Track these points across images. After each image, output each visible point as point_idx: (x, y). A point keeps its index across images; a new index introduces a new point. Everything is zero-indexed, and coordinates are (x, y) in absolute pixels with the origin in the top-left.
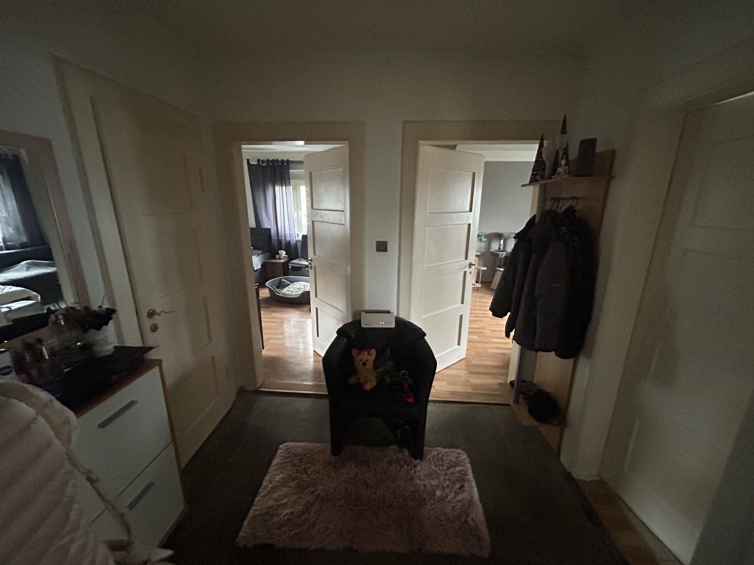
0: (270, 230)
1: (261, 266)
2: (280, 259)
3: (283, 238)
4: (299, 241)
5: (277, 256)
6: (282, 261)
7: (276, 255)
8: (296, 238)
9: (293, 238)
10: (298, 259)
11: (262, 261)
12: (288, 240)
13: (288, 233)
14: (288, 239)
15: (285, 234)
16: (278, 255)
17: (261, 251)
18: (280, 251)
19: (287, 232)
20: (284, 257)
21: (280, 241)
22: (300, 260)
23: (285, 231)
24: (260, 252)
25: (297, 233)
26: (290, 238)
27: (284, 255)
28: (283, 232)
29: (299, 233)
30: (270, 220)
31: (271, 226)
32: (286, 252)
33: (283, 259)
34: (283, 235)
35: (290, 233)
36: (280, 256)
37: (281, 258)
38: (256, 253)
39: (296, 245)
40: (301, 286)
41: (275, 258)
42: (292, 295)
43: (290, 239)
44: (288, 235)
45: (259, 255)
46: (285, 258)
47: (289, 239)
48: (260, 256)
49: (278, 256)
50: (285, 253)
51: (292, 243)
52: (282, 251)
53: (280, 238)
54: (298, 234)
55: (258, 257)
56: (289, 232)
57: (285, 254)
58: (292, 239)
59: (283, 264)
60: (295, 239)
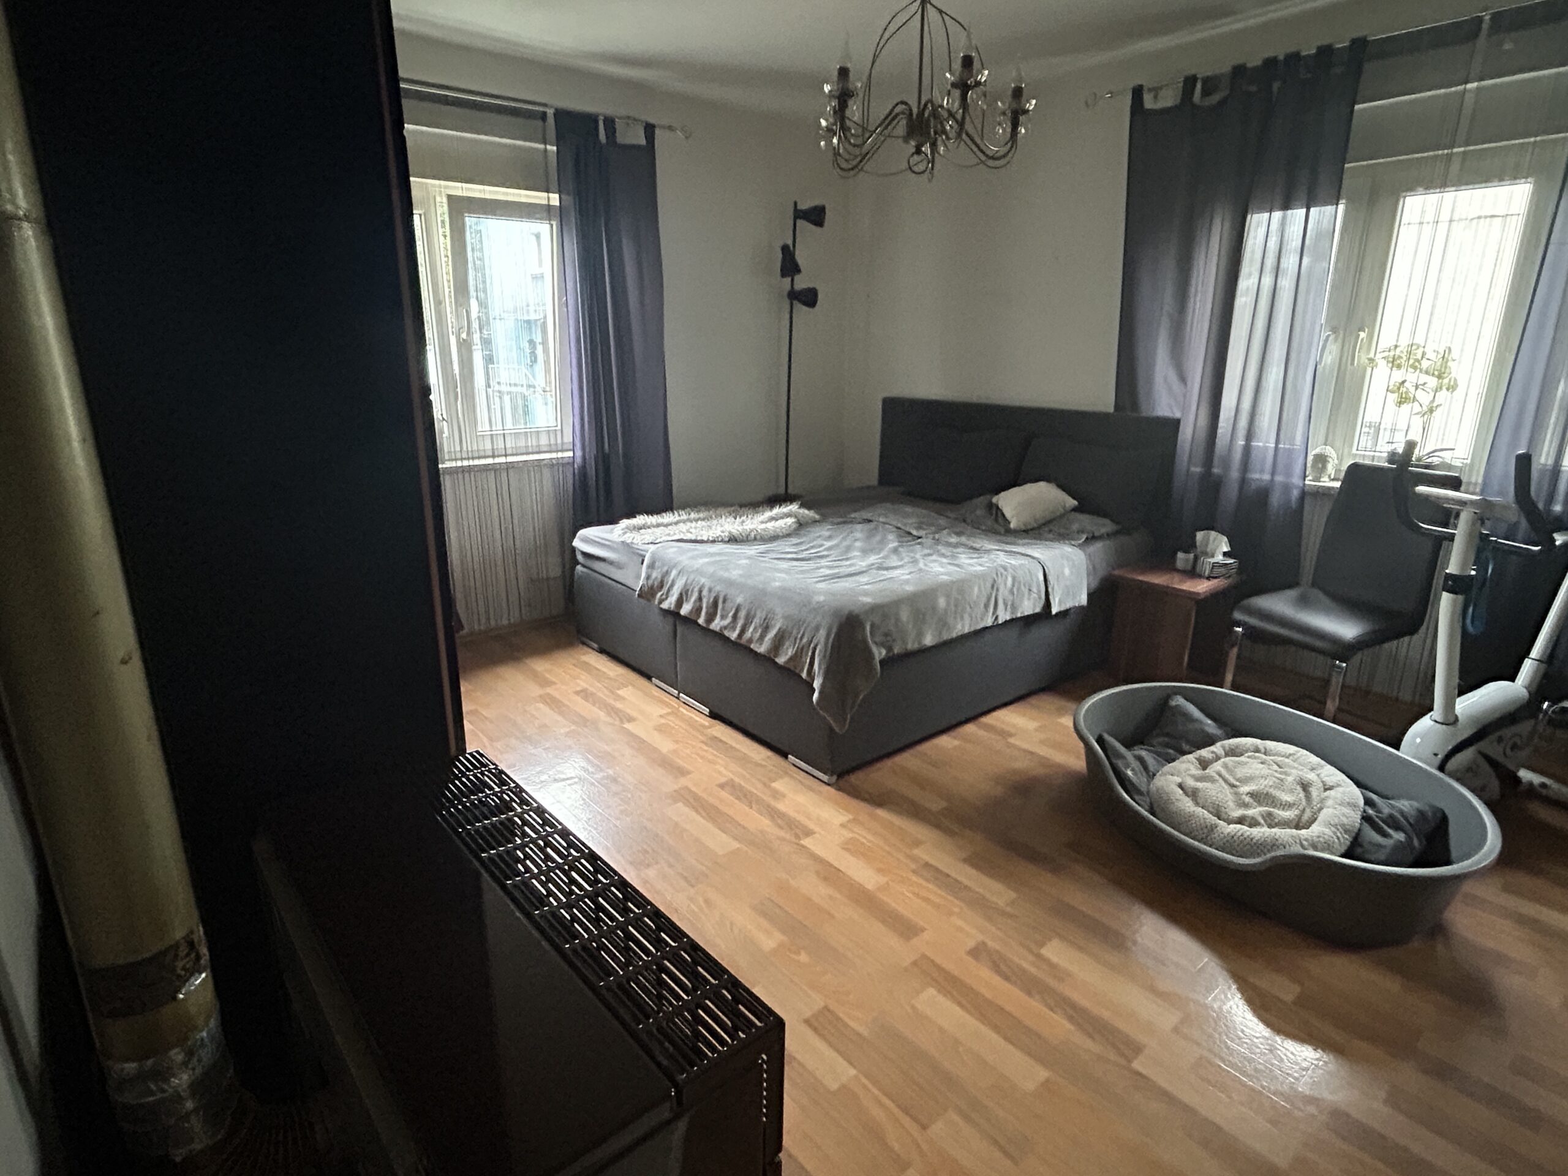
0: (1174, 425)
1: (1090, 595)
2: (1193, 573)
3: (1235, 474)
4: (1322, 494)
5: (1180, 555)
6: (1202, 587)
7: (1179, 550)
8: (1305, 477)
9: (1288, 473)
10: (1292, 593)
11: (1102, 573)
12: (1261, 480)
13: (1266, 448)
14: (1260, 476)
15: (1247, 449)
16: (1186, 552)
17: (1107, 521)
18: (1200, 535)
19: (1265, 441)
20: (1215, 565)
21: (1211, 485)
22: (1304, 602)
23: (1250, 436)
24: (1105, 526)
25: (1317, 451)
26: (1273, 473)
27: (1219, 558)
28: (1241, 442)
29: (1329, 451)
30: (1183, 379)
31: (1184, 409)
32: (1231, 543)
33: (1209, 578)
34: (1237, 455)
35: (1276, 448)
36: (1196, 558)
37: (1198, 570)
38: (1081, 531)
39: (1296, 515)
40: (1280, 784)
41: (1167, 564)
42: (1206, 833)
43: (1272, 480)
44: (1265, 458)
45: (1092, 539)
46: (1223, 570)
47: (1267, 477)
48: (1099, 545)
49: (1187, 560)
50: (1226, 548)
51: (1275, 499)
52: (1213, 533)
53: (1215, 470)
54: (1322, 460)
55: (1084, 551)
56: (1273, 445)
57: (1225, 554)
58: (1279, 478)
59: (1203, 603)
60: (1296, 480)
